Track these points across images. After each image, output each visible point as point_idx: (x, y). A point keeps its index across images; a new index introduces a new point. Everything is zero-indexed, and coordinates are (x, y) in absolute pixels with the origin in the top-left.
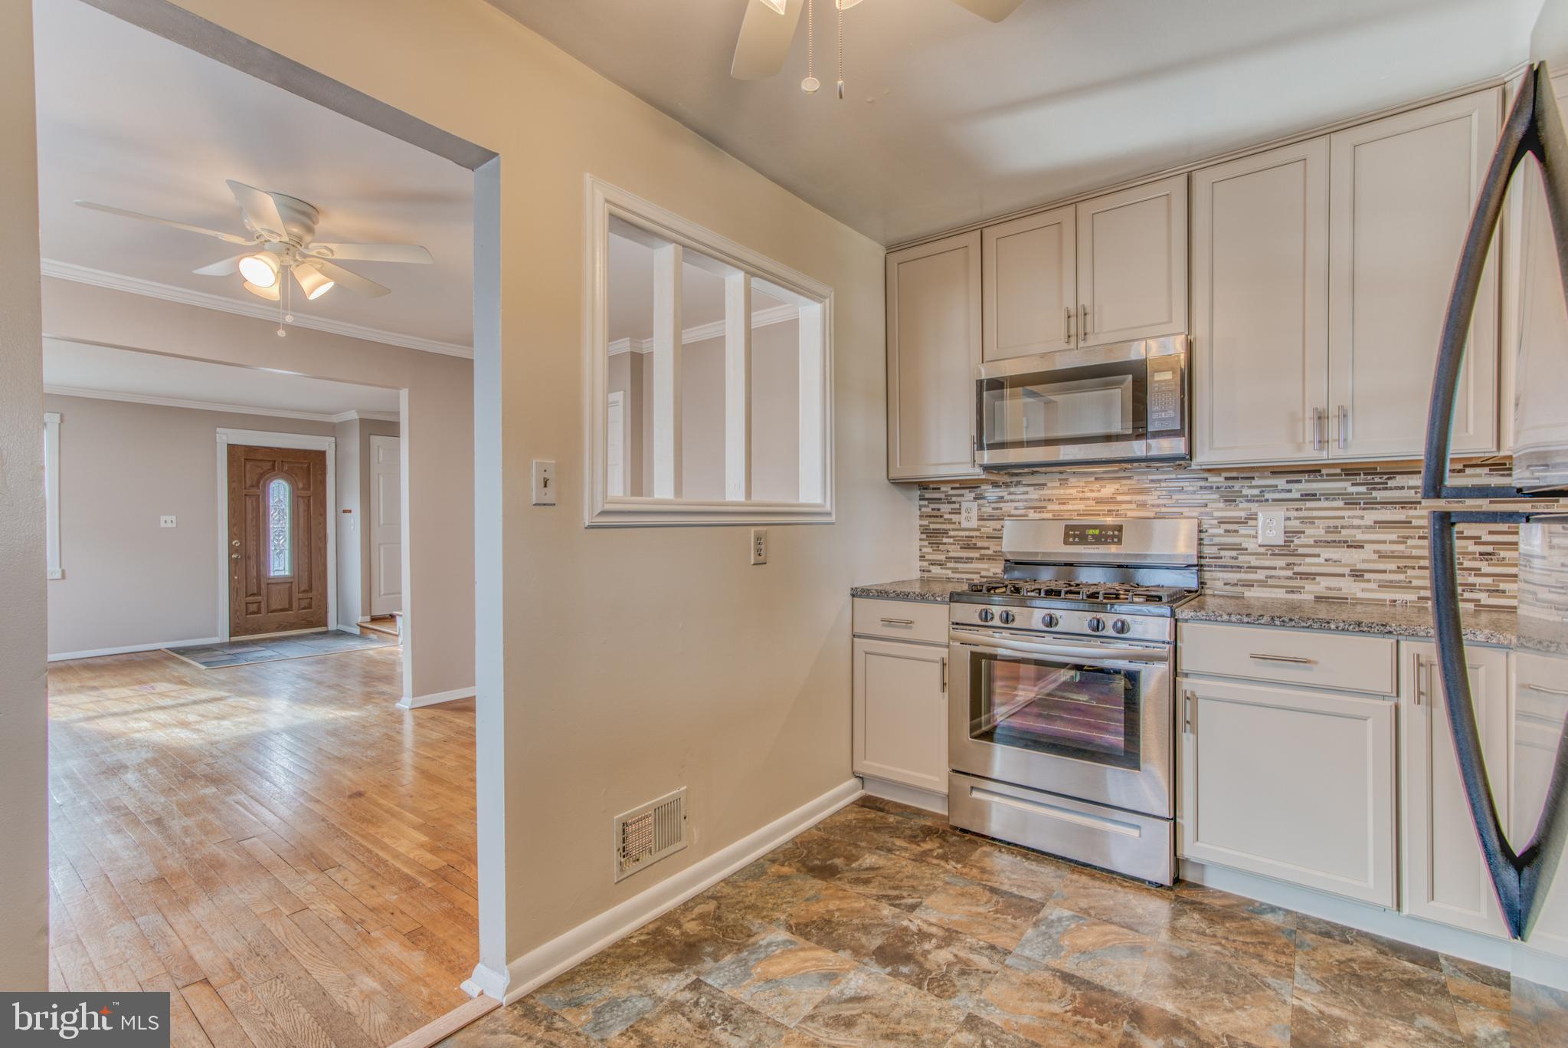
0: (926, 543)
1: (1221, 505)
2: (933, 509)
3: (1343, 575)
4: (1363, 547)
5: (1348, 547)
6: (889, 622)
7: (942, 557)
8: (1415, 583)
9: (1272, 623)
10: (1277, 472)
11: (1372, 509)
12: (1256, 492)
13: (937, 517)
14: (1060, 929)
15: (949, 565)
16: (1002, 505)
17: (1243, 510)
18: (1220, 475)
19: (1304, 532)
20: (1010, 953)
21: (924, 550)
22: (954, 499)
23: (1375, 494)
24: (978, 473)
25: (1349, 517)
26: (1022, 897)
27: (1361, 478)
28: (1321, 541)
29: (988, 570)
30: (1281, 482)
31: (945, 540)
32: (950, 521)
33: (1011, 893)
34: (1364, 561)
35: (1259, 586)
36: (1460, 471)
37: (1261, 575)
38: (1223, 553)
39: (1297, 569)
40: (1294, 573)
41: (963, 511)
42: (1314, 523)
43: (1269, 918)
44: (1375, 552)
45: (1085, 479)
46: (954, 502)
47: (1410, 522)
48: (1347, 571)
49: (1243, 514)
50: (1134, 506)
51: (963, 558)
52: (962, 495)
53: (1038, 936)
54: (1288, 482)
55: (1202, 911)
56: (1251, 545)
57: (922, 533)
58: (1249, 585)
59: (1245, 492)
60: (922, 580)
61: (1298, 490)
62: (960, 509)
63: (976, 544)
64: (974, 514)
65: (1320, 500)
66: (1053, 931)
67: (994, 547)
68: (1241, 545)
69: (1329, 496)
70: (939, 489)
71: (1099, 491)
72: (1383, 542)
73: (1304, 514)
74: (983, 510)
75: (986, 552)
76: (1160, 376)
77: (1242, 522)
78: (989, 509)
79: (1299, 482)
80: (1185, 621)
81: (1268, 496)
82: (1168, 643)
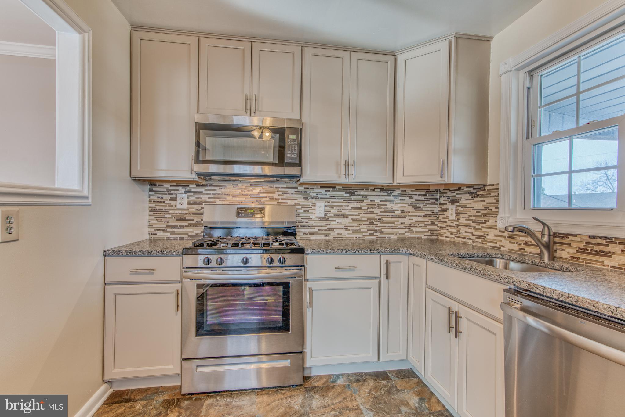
0: (153, 217)
1: (303, 200)
2: (158, 197)
3: (342, 228)
4: (348, 217)
5: (344, 217)
6: (136, 272)
7: (164, 226)
8: (362, 230)
9: (341, 252)
10: (322, 186)
11: (351, 203)
12: (315, 194)
13: (161, 202)
15: (168, 230)
16: (201, 196)
17: (310, 202)
18: (302, 186)
19: (330, 211)
21: (152, 222)
22: (172, 192)
23: (352, 197)
24: (194, 177)
25: (344, 206)
27: (348, 191)
28: (336, 215)
29: (192, 232)
30: (323, 191)
31: (166, 216)
32: (170, 205)
34: (349, 223)
35: (315, 234)
36: (374, 190)
37: (316, 229)
38: (303, 220)
39: (328, 226)
40: (327, 228)
41: (178, 199)
43: (339, 382)
44: (352, 219)
45: (245, 185)
46: (172, 194)
47: (361, 208)
48: (343, 226)
49: (310, 204)
50: (268, 199)
51: (177, 226)
52: (177, 190)
54: (326, 191)
55: (317, 391)
56: (313, 217)
57: (150, 211)
58: (311, 234)
59: (311, 194)
60: (150, 239)
61: (329, 195)
62: (176, 198)
63: (186, 218)
64: (185, 201)
65: (336, 198)
67: (197, 219)
68: (309, 217)
69: (339, 197)
70: (163, 185)
71: (252, 191)
72: (354, 215)
73: (331, 204)
74: (191, 198)
75: (192, 222)
76: (291, 137)
77: (310, 207)
78: (194, 198)
79: (329, 191)
80: (308, 254)
81: (319, 196)
82: (303, 266)
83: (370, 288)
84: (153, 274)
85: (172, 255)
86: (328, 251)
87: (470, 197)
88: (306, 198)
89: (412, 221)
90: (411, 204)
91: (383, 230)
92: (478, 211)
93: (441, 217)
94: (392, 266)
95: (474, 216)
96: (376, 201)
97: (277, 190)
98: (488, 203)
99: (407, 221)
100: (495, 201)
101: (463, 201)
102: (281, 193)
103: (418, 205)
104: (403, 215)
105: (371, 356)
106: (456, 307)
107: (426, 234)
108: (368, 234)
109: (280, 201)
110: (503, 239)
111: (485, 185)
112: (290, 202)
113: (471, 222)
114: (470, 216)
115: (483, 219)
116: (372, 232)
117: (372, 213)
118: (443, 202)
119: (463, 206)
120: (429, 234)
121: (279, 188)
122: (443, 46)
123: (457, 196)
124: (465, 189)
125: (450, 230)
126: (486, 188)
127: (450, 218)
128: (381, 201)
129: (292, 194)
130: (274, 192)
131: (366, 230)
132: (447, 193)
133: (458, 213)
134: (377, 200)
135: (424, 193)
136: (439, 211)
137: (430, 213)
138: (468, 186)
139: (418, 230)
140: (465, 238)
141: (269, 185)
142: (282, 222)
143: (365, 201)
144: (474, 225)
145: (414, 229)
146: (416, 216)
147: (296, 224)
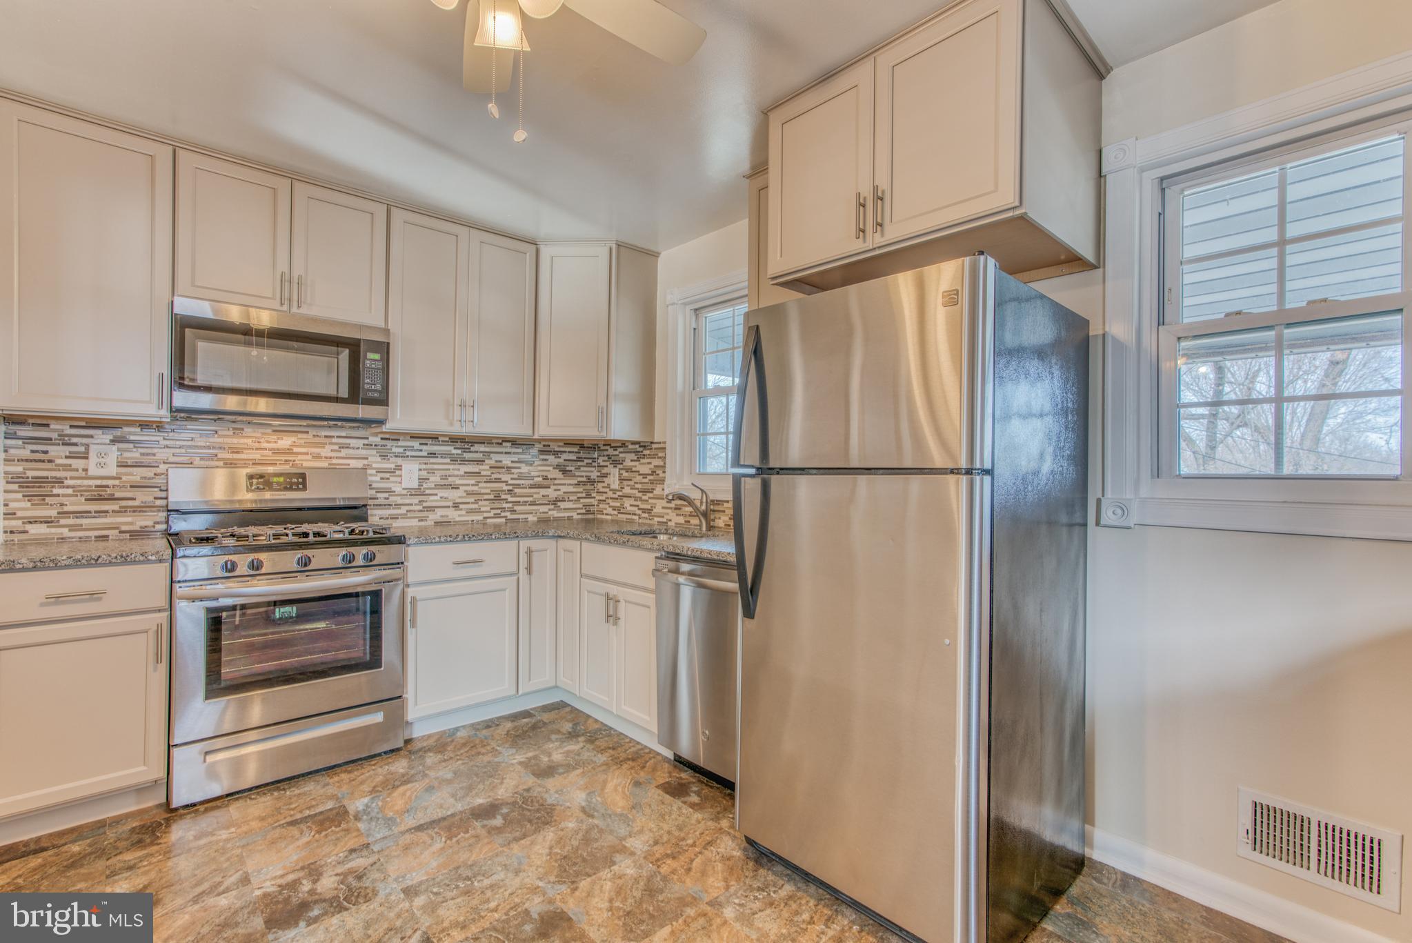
0: (18, 496)
1: (379, 459)
2: (33, 452)
3: (449, 507)
4: (458, 488)
5: (452, 488)
6: (58, 598)
7: (51, 513)
8: (483, 509)
9: (463, 540)
10: (414, 437)
11: (464, 464)
12: (401, 450)
13: (42, 461)
14: (376, 810)
15: (63, 522)
16: (155, 451)
17: (393, 463)
19: (428, 479)
20: (369, 844)
21: (14, 504)
22: (75, 440)
23: (465, 455)
25: (452, 469)
26: (321, 813)
27: (458, 445)
28: (438, 485)
29: (131, 524)
30: (416, 444)
31: (57, 491)
32: (68, 468)
33: (309, 816)
34: (460, 497)
35: (401, 518)
36: (501, 444)
37: (403, 510)
38: (379, 495)
39: (425, 504)
40: (424, 508)
41: (92, 455)
42: (434, 473)
43: (459, 734)
44: (465, 491)
45: (261, 430)
46: (77, 445)
47: (480, 473)
48: (451, 504)
49: (393, 466)
50: (309, 457)
51: (90, 512)
52: (92, 437)
53: (369, 823)
54: (420, 444)
55: (429, 750)
56: (397, 489)
57: (10, 483)
58: (395, 518)
59: (394, 450)
61: (425, 451)
62: (87, 453)
63: (113, 495)
64: (112, 461)
65: (438, 457)
66: (373, 814)
67: (142, 497)
68: (391, 488)
69: (443, 456)
70: (47, 426)
71: (276, 442)
72: (468, 485)
73: (429, 466)
74: (127, 455)
75: (130, 503)
76: (371, 356)
77: (392, 472)
78: (137, 455)
79: (427, 444)
80: (409, 545)
81: (408, 453)
82: (402, 563)
83: (505, 590)
84: (100, 599)
85: (148, 561)
86: (442, 540)
87: (635, 458)
88: (384, 456)
89: (558, 493)
90: (558, 467)
91: (515, 508)
92: (645, 476)
93: (600, 485)
94: (535, 556)
95: (641, 483)
96: (504, 462)
97: (328, 441)
98: (655, 466)
99: (551, 493)
100: (662, 464)
101: (628, 463)
102: (336, 447)
103: (568, 468)
104: (546, 483)
105: (507, 688)
106: (613, 590)
107: (579, 511)
108: (491, 514)
109: (334, 461)
110: (669, 511)
111: (652, 443)
112: (354, 464)
113: (637, 491)
114: (635, 483)
115: (649, 486)
116: (499, 511)
117: (498, 480)
118: (602, 464)
119: (628, 470)
120: (583, 511)
121: (333, 437)
122: (603, 252)
123: (621, 455)
124: (630, 447)
125: (612, 504)
126: (654, 446)
127: (612, 487)
128: (512, 462)
129: (358, 448)
130: (322, 446)
131: (488, 509)
132: (607, 450)
133: (621, 480)
134: (507, 461)
135: (576, 450)
136: (598, 476)
137: (584, 479)
138: (634, 443)
139: (567, 507)
140: (630, 514)
141: (312, 432)
142: (334, 499)
143: (487, 461)
144: (640, 495)
145: (562, 505)
146: (564, 484)
147: (370, 502)
